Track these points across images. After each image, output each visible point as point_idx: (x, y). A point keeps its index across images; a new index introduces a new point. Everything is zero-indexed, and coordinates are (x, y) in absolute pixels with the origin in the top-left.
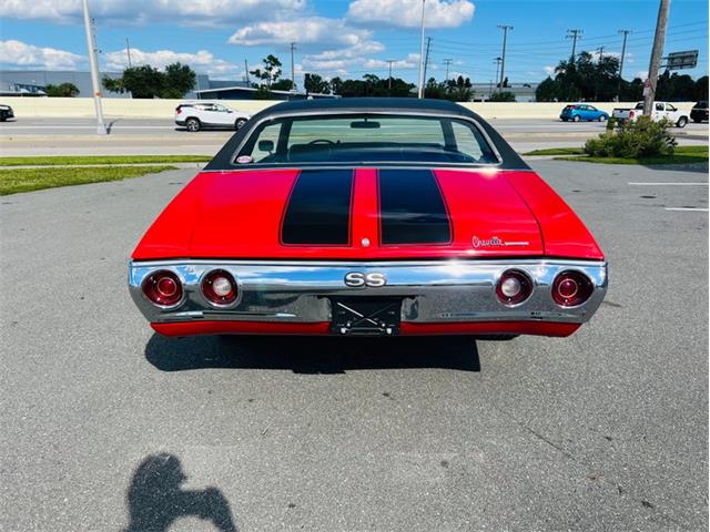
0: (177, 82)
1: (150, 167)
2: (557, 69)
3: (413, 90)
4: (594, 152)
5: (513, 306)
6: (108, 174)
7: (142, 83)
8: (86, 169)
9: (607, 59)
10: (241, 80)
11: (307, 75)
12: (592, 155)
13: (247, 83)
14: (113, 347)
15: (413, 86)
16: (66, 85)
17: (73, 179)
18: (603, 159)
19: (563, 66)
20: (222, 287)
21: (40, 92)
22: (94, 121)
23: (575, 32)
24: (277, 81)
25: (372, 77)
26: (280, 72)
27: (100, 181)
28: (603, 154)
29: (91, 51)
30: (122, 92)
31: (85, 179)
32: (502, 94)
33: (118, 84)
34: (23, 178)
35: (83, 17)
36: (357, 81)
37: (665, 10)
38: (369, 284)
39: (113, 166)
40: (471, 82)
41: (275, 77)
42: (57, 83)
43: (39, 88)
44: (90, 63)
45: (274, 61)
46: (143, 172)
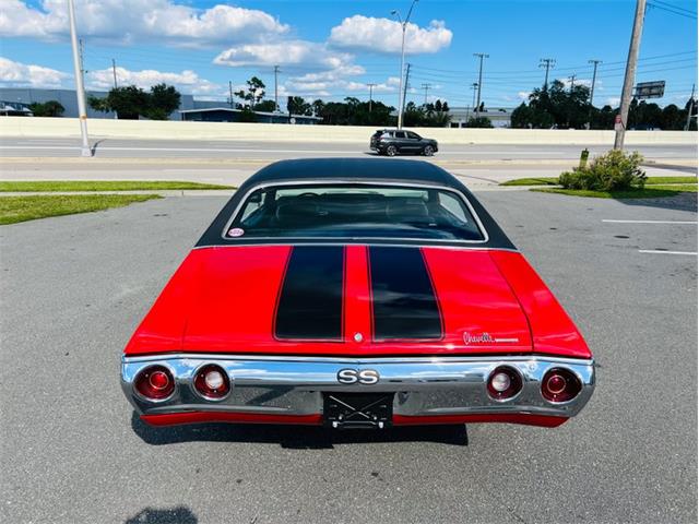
0: (161, 103)
1: (136, 196)
2: (531, 96)
3: (392, 114)
4: (568, 184)
5: (503, 401)
6: (93, 204)
7: (127, 104)
8: (71, 197)
9: (579, 87)
10: (225, 101)
11: (290, 98)
12: (566, 187)
13: (231, 103)
14: (99, 415)
15: (392, 109)
16: (51, 103)
17: (58, 209)
18: (577, 192)
19: (537, 93)
20: (215, 381)
21: (25, 109)
22: (79, 142)
23: (548, 61)
24: (260, 102)
25: (353, 100)
26: (263, 93)
27: (85, 211)
28: (578, 187)
29: (78, 72)
30: (108, 111)
31: (70, 209)
32: (478, 119)
33: (104, 103)
34: (7, 207)
35: (69, 36)
36: (339, 104)
37: (635, 51)
38: (363, 381)
39: (98, 193)
40: (449, 106)
41: (259, 98)
42: (42, 101)
43: (24, 106)
44: (75, 79)
45: (258, 83)
46: (127, 201)
